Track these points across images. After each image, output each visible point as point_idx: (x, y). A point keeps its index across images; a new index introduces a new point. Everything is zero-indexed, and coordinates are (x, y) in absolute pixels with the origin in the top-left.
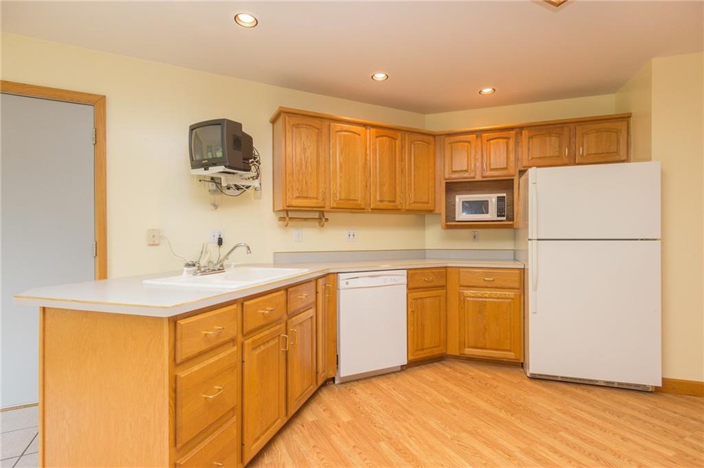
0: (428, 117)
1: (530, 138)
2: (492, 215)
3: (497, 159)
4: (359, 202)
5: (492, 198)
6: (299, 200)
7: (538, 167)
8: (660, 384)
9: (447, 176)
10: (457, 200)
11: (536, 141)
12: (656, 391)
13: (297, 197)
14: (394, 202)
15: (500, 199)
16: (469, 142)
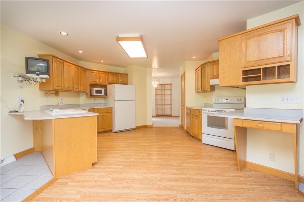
0: (80, 62)
1: (111, 75)
2: (103, 94)
3: (102, 79)
4: (71, 89)
5: (103, 90)
6: (57, 87)
7: (117, 84)
8: (135, 127)
9: (90, 82)
10: (94, 90)
11: (112, 76)
12: (135, 129)
13: (57, 86)
14: (79, 89)
15: (105, 90)
16: (96, 73)
